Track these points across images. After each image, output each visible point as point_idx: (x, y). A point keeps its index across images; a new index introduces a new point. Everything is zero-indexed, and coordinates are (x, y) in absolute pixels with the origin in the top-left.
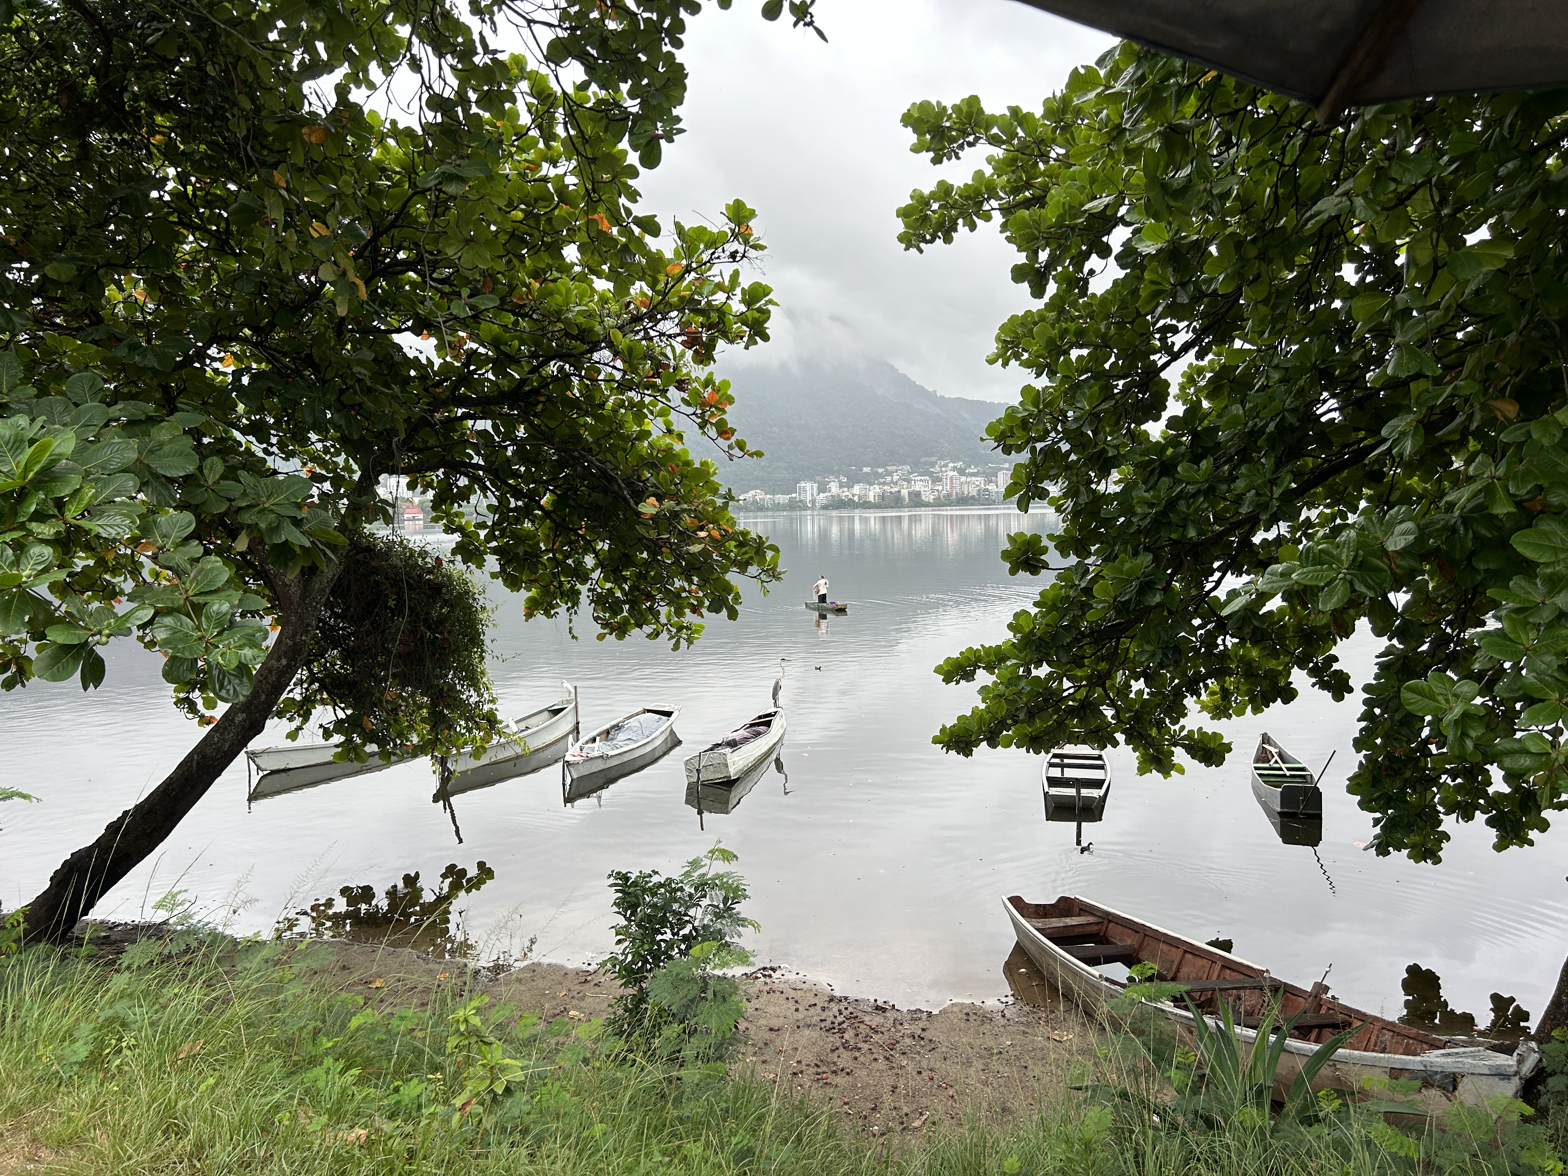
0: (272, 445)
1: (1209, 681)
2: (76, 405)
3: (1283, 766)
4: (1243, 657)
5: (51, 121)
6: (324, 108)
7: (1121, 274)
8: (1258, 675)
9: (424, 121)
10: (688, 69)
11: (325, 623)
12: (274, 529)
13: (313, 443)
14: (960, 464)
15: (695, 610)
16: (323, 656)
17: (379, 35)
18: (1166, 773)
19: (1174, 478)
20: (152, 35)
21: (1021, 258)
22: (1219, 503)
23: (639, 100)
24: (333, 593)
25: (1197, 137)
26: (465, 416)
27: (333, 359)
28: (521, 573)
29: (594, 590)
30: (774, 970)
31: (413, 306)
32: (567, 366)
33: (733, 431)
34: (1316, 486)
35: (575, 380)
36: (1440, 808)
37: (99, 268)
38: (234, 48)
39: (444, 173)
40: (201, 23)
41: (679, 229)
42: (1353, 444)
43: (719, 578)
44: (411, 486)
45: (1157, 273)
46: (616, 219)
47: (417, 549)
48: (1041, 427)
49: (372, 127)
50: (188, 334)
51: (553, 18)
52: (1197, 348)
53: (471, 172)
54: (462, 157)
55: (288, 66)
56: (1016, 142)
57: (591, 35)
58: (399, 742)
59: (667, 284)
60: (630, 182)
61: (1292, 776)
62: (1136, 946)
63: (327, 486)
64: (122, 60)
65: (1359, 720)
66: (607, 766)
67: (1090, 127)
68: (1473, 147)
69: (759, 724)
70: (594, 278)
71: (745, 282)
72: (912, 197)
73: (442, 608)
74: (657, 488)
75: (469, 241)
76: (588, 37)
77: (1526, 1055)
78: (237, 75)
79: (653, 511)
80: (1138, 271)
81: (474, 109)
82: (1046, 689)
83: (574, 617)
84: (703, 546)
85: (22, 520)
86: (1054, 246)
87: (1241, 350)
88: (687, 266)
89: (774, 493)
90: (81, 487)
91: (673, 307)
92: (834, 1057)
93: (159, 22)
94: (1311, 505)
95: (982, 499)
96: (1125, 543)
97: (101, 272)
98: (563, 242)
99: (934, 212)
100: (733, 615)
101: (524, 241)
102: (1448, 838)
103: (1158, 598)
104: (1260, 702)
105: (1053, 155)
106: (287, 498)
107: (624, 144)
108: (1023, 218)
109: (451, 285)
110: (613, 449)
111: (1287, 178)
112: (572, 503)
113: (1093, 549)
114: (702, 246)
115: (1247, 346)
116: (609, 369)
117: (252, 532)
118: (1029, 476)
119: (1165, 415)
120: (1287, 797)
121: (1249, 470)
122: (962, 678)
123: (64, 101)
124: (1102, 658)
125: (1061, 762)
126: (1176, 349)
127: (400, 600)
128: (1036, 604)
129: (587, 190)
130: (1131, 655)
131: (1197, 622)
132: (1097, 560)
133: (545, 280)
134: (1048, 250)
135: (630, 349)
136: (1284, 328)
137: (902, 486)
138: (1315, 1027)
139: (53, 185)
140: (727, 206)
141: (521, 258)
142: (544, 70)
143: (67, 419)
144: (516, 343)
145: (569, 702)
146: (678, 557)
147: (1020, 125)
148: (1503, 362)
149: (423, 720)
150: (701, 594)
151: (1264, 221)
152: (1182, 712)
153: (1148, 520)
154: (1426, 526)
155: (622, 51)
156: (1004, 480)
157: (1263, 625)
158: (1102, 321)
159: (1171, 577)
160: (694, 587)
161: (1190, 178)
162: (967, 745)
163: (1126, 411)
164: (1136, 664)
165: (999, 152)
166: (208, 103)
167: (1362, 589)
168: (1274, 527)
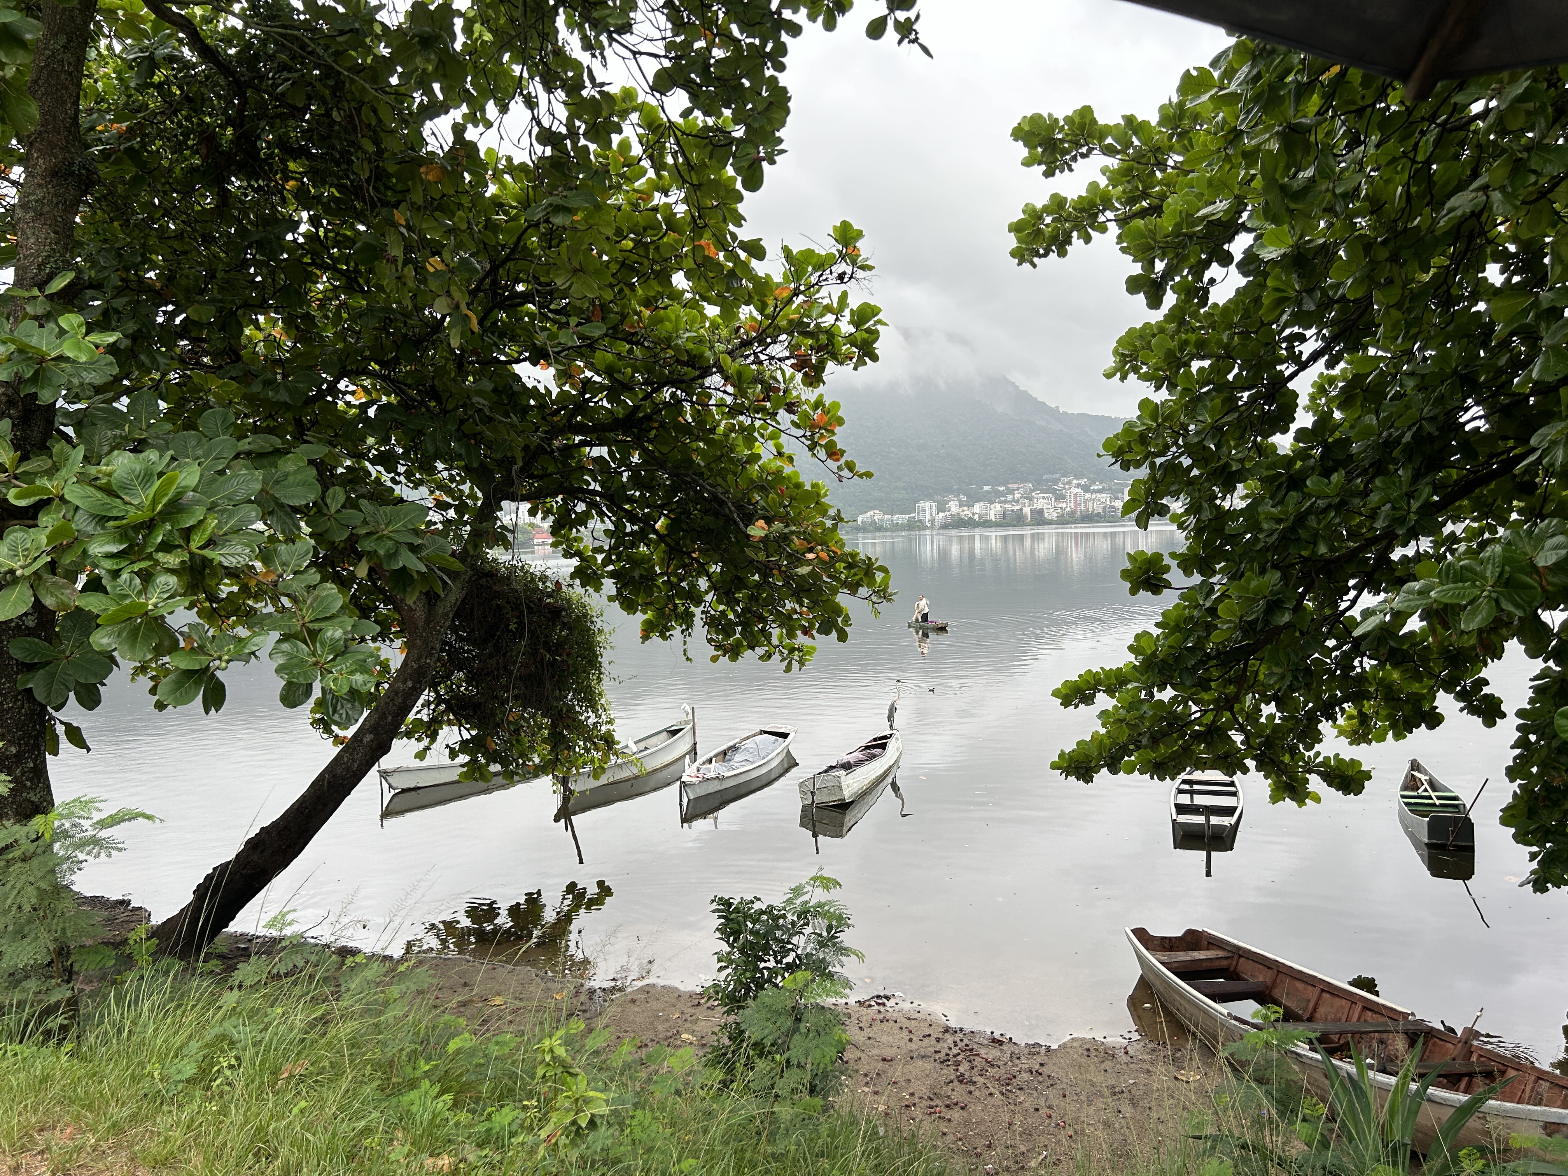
0: (399, 474)
1: (1345, 705)
2: (210, 439)
3: (1433, 794)
4: (1382, 680)
5: (193, 170)
6: (441, 147)
7: (1243, 282)
8: (1400, 699)
9: (534, 155)
10: (791, 92)
11: (451, 646)
12: (392, 556)
13: (439, 472)
14: (1083, 481)
15: (806, 632)
16: (449, 679)
17: (494, 74)
18: (1301, 802)
19: (1303, 493)
20: (282, 84)
21: (1137, 269)
22: (1354, 519)
23: (742, 125)
24: (457, 616)
25: (1320, 136)
26: (583, 444)
27: (457, 392)
28: (637, 596)
29: (708, 612)
30: (888, 998)
31: (531, 337)
32: (679, 392)
33: (842, 452)
34: (1460, 498)
35: (687, 406)
37: (237, 309)
38: (357, 94)
39: (551, 205)
40: (328, 72)
41: (787, 253)
42: (1502, 453)
43: (829, 600)
44: (532, 513)
45: (1280, 280)
46: (722, 245)
47: (538, 574)
48: (1160, 441)
49: (488, 164)
51: (659, 48)
52: (1326, 357)
53: (579, 203)
54: (571, 189)
55: (409, 109)
56: (1131, 151)
57: (695, 64)
58: (521, 761)
59: (775, 308)
60: (736, 207)
61: (1442, 805)
62: (1269, 983)
63: (451, 513)
64: (257, 110)
65: (1512, 747)
66: (723, 787)
67: (1208, 131)
69: (874, 747)
70: (705, 304)
71: (854, 303)
72: (1024, 211)
73: (561, 631)
74: (767, 511)
75: (580, 271)
76: (693, 66)
78: (361, 120)
79: (762, 534)
80: (1261, 279)
81: (583, 142)
82: (1169, 713)
83: (688, 639)
84: (811, 567)
85: (149, 550)
86: (1171, 256)
87: (1375, 357)
88: (796, 289)
89: (892, 513)
90: (205, 518)
91: (782, 331)
92: (947, 1090)
93: (289, 72)
94: (1456, 519)
95: (1105, 516)
96: (1252, 561)
97: (240, 312)
98: (672, 269)
99: (1047, 225)
100: (843, 637)
101: (633, 269)
103: (1287, 618)
104: (1403, 727)
105: (1170, 163)
106: (404, 526)
107: (729, 169)
108: (1138, 228)
109: (567, 315)
110: (722, 473)
111: (1422, 174)
112: (685, 527)
113: (1218, 567)
114: (810, 269)
115: (1380, 353)
116: (721, 394)
117: (371, 558)
118: (1148, 491)
119: (1294, 427)
120: (1435, 827)
121: (1383, 482)
122: (1081, 702)
123: (204, 151)
124: (1230, 681)
125: (1191, 785)
126: (1304, 358)
127: (520, 624)
128: (1158, 625)
129: (693, 217)
130: (1261, 677)
131: (1331, 643)
132: (1222, 579)
133: (657, 308)
134: (1165, 260)
135: (740, 374)
136: (1419, 333)
137: (1024, 505)
138: (1465, 1075)
139: (196, 231)
140: (835, 228)
141: (632, 286)
142: (652, 101)
143: (200, 452)
144: (629, 370)
145: (687, 723)
146: (788, 579)
147: (1135, 133)
149: (544, 741)
150: (811, 616)
151: (1395, 221)
152: (1317, 738)
153: (1275, 536)
155: (726, 78)
156: (1126, 496)
157: (1405, 647)
158: (1224, 331)
159: (1302, 596)
160: (805, 609)
161: (1312, 179)
162: (1087, 770)
163: (1251, 423)
164: (1266, 687)
165: (1113, 163)
166: (333, 148)
167: (1510, 608)
168: (1413, 543)
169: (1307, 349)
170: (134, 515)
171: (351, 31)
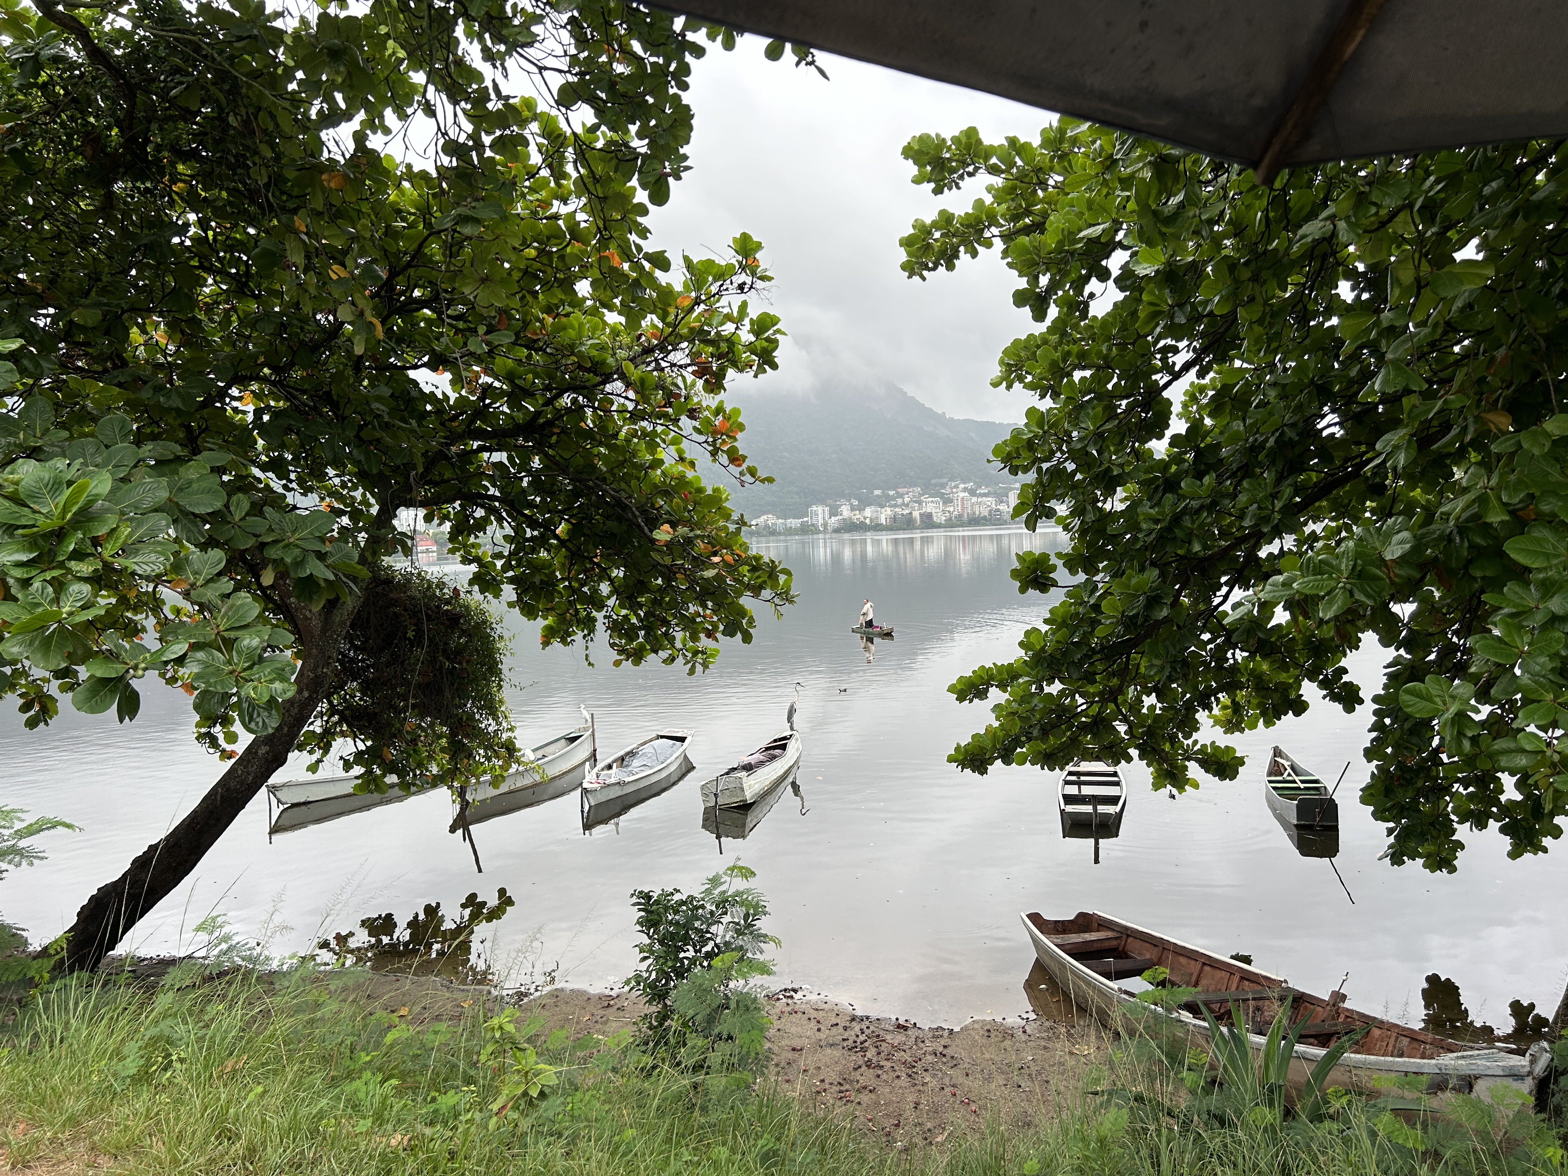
0: (291, 481)
1: (1220, 695)
2: (107, 447)
3: (1297, 779)
4: (1253, 671)
5: (76, 171)
6: (343, 155)
7: (1120, 296)
8: (1269, 688)
9: (439, 164)
10: (694, 110)
11: (344, 656)
12: (299, 564)
13: (330, 478)
14: (970, 485)
15: (710, 634)
16: (342, 689)
17: (394, 82)
18: (1181, 789)
19: (1178, 494)
20: (175, 88)
21: (1023, 283)
22: (1225, 519)
23: (647, 141)
24: (352, 626)
25: (1188, 164)
26: (481, 449)
27: (351, 397)
28: (538, 602)
29: (610, 617)
30: (795, 991)
31: (429, 342)
32: (580, 398)
33: (744, 458)
34: (1319, 499)
35: (589, 412)
36: (1453, 817)
37: (123, 312)
38: (254, 99)
39: (459, 215)
40: (222, 76)
41: (688, 263)
42: (1356, 457)
43: (733, 602)
44: (428, 519)
45: (1154, 294)
46: (627, 255)
47: (435, 581)
48: (1046, 448)
49: (389, 172)
50: (209, 373)
51: (563, 64)
52: (1197, 367)
53: (487, 214)
54: (477, 200)
55: (306, 115)
56: (1014, 171)
57: (601, 80)
58: (418, 772)
59: (677, 316)
60: (640, 219)
61: (1306, 789)
62: (1155, 960)
63: (345, 521)
64: (145, 112)
65: (1370, 731)
66: (624, 792)
67: (1086, 155)
68: (1458, 168)
69: (774, 748)
70: (605, 311)
71: (754, 313)
72: (914, 227)
73: (459, 638)
74: (671, 515)
75: (485, 280)
76: (598, 82)
77: (1538, 1055)
78: (258, 125)
79: (668, 538)
80: (1137, 294)
81: (488, 153)
82: (1058, 705)
83: (590, 644)
84: (716, 571)
85: (61, 558)
86: (1054, 271)
87: (1241, 369)
88: (697, 298)
89: (785, 518)
90: (118, 527)
91: (683, 339)
92: (857, 1075)
93: (181, 75)
94: (1316, 519)
95: (993, 520)
96: (1132, 559)
97: (125, 316)
98: (576, 278)
99: (936, 240)
100: (747, 638)
101: (537, 277)
102: (1462, 847)
103: (1165, 612)
104: (1272, 715)
105: (1051, 182)
106: (311, 533)
107: (634, 182)
108: (1024, 244)
109: (466, 321)
110: (626, 479)
111: (1279, 201)
112: (587, 532)
113: (1101, 566)
114: (710, 279)
115: (1245, 365)
116: (622, 400)
117: (277, 566)
118: (1036, 496)
119: (1169, 433)
120: (1304, 809)
121: (1250, 484)
122: (975, 696)
123: (89, 152)
124: (1114, 674)
125: (1078, 779)
126: (1177, 368)
127: (419, 632)
128: (1046, 621)
129: (598, 228)
130: (1142, 670)
131: (1206, 637)
132: (1105, 577)
133: (558, 314)
134: (1048, 275)
135: (642, 381)
136: (1279, 346)
137: (913, 509)
138: (1334, 1034)
139: (76, 233)
140: (734, 239)
141: (535, 294)
142: (554, 112)
143: (99, 460)
144: (530, 376)
145: (585, 729)
146: (692, 581)
147: (1018, 154)
148: (1493, 375)
149: (443, 750)
150: (715, 619)
151: (1256, 244)
152: (1194, 726)
153: (1153, 536)
154: (1423, 536)
155: (630, 94)
156: (1013, 500)
157: (1273, 639)
158: (1103, 343)
159: (1179, 592)
160: (708, 612)
161: (1181, 205)
162: (982, 762)
163: (1130, 430)
164: (1146, 678)
165: (998, 181)
166: (229, 152)
167: (1362, 598)
168: (1277, 541)
169: (1179, 360)
170: (44, 524)
171: (249, 37)
